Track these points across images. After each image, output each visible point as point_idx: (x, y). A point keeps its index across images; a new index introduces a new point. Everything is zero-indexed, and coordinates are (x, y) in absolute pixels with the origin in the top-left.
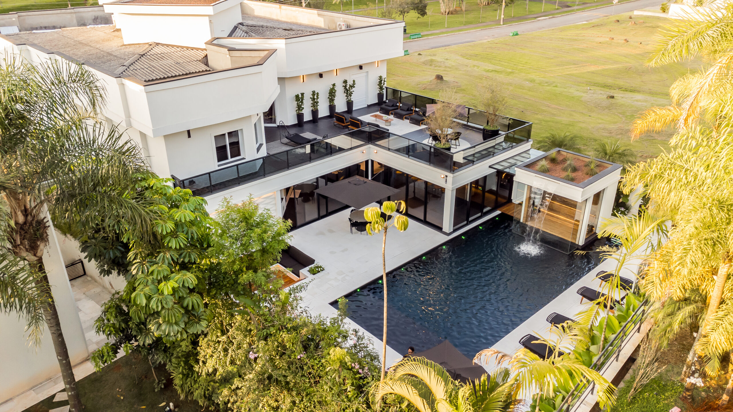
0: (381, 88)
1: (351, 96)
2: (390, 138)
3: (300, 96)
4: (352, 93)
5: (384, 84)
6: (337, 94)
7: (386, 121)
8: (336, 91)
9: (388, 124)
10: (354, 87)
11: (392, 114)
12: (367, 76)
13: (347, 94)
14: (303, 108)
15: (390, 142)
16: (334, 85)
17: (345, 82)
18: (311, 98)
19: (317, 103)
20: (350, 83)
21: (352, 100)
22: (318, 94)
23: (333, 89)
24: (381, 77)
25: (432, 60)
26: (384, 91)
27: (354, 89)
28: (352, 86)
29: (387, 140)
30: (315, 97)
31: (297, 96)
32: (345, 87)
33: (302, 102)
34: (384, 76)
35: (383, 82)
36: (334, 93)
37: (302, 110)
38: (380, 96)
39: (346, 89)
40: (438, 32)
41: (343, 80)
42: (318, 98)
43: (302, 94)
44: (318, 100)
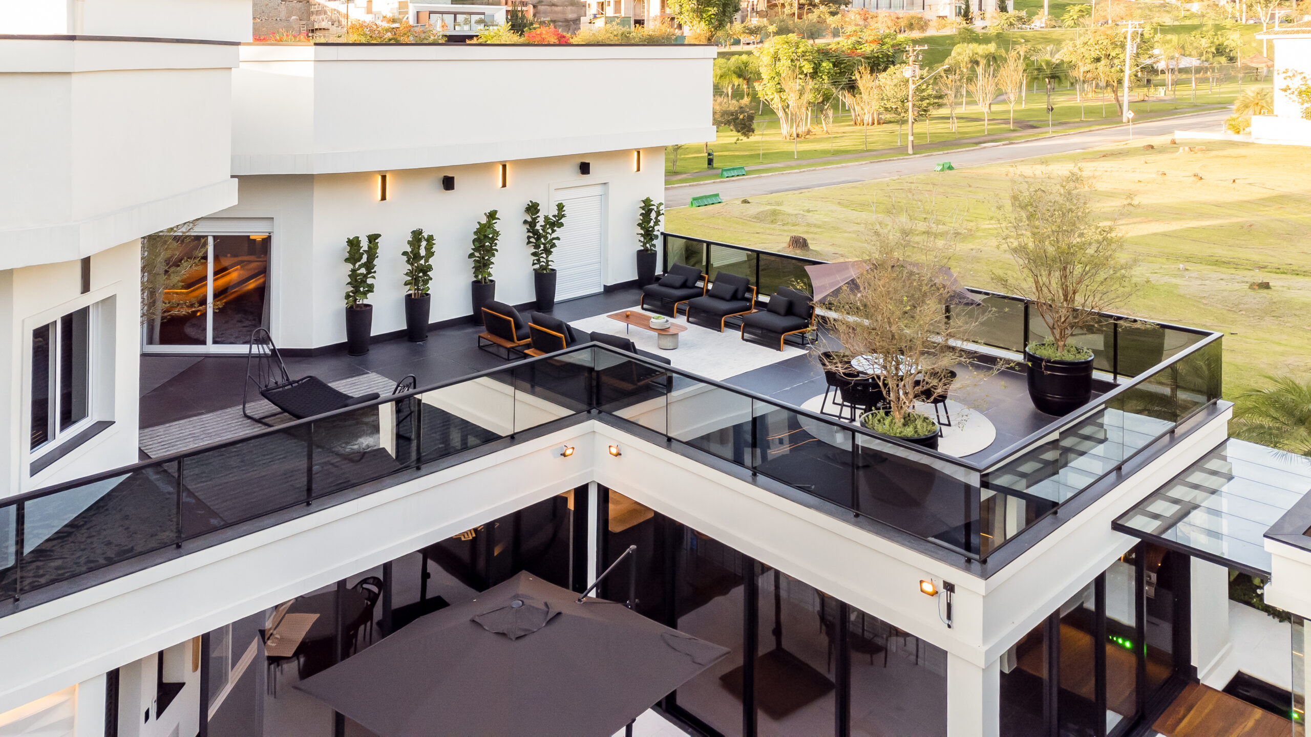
0: (648, 235)
1: (548, 252)
2: (675, 394)
3: (365, 245)
4: (554, 246)
5: (657, 222)
6: (500, 243)
7: (663, 332)
8: (497, 233)
9: (668, 342)
10: (561, 225)
11: (681, 312)
12: (604, 197)
13: (537, 246)
14: (371, 288)
15: (673, 409)
16: (492, 215)
17: (533, 209)
18: (405, 253)
19: (426, 270)
20: (548, 210)
21: (552, 266)
22: (430, 239)
23: (489, 225)
24: (647, 204)
25: (775, 211)
26: (658, 244)
27: (559, 232)
28: (555, 223)
29: (660, 401)
30: (423, 252)
31: (354, 244)
32: (532, 224)
33: (369, 266)
34: (658, 197)
35: (653, 215)
36: (492, 240)
37: (365, 294)
38: (645, 259)
39: (535, 233)
40: (779, 165)
41: (525, 202)
42: (430, 254)
43: (373, 238)
44: (431, 261)
